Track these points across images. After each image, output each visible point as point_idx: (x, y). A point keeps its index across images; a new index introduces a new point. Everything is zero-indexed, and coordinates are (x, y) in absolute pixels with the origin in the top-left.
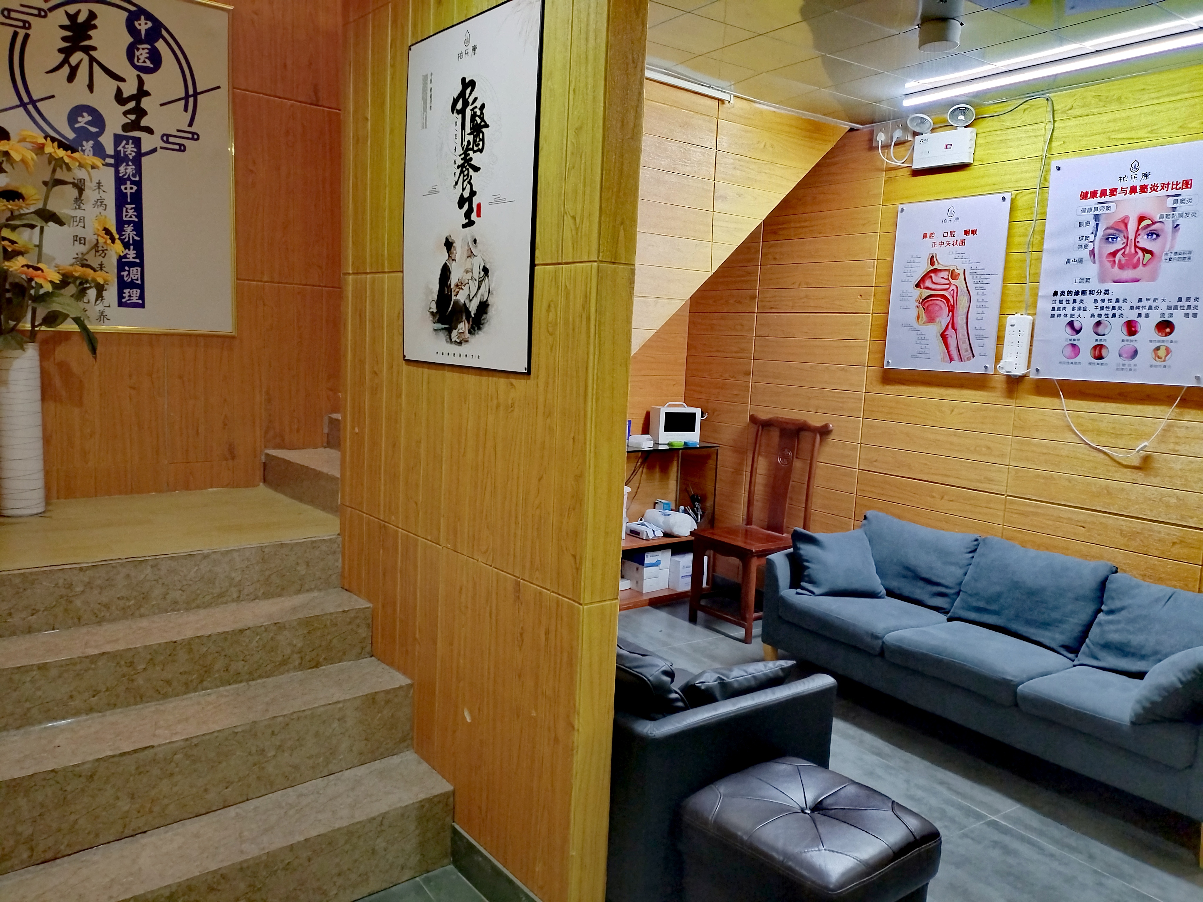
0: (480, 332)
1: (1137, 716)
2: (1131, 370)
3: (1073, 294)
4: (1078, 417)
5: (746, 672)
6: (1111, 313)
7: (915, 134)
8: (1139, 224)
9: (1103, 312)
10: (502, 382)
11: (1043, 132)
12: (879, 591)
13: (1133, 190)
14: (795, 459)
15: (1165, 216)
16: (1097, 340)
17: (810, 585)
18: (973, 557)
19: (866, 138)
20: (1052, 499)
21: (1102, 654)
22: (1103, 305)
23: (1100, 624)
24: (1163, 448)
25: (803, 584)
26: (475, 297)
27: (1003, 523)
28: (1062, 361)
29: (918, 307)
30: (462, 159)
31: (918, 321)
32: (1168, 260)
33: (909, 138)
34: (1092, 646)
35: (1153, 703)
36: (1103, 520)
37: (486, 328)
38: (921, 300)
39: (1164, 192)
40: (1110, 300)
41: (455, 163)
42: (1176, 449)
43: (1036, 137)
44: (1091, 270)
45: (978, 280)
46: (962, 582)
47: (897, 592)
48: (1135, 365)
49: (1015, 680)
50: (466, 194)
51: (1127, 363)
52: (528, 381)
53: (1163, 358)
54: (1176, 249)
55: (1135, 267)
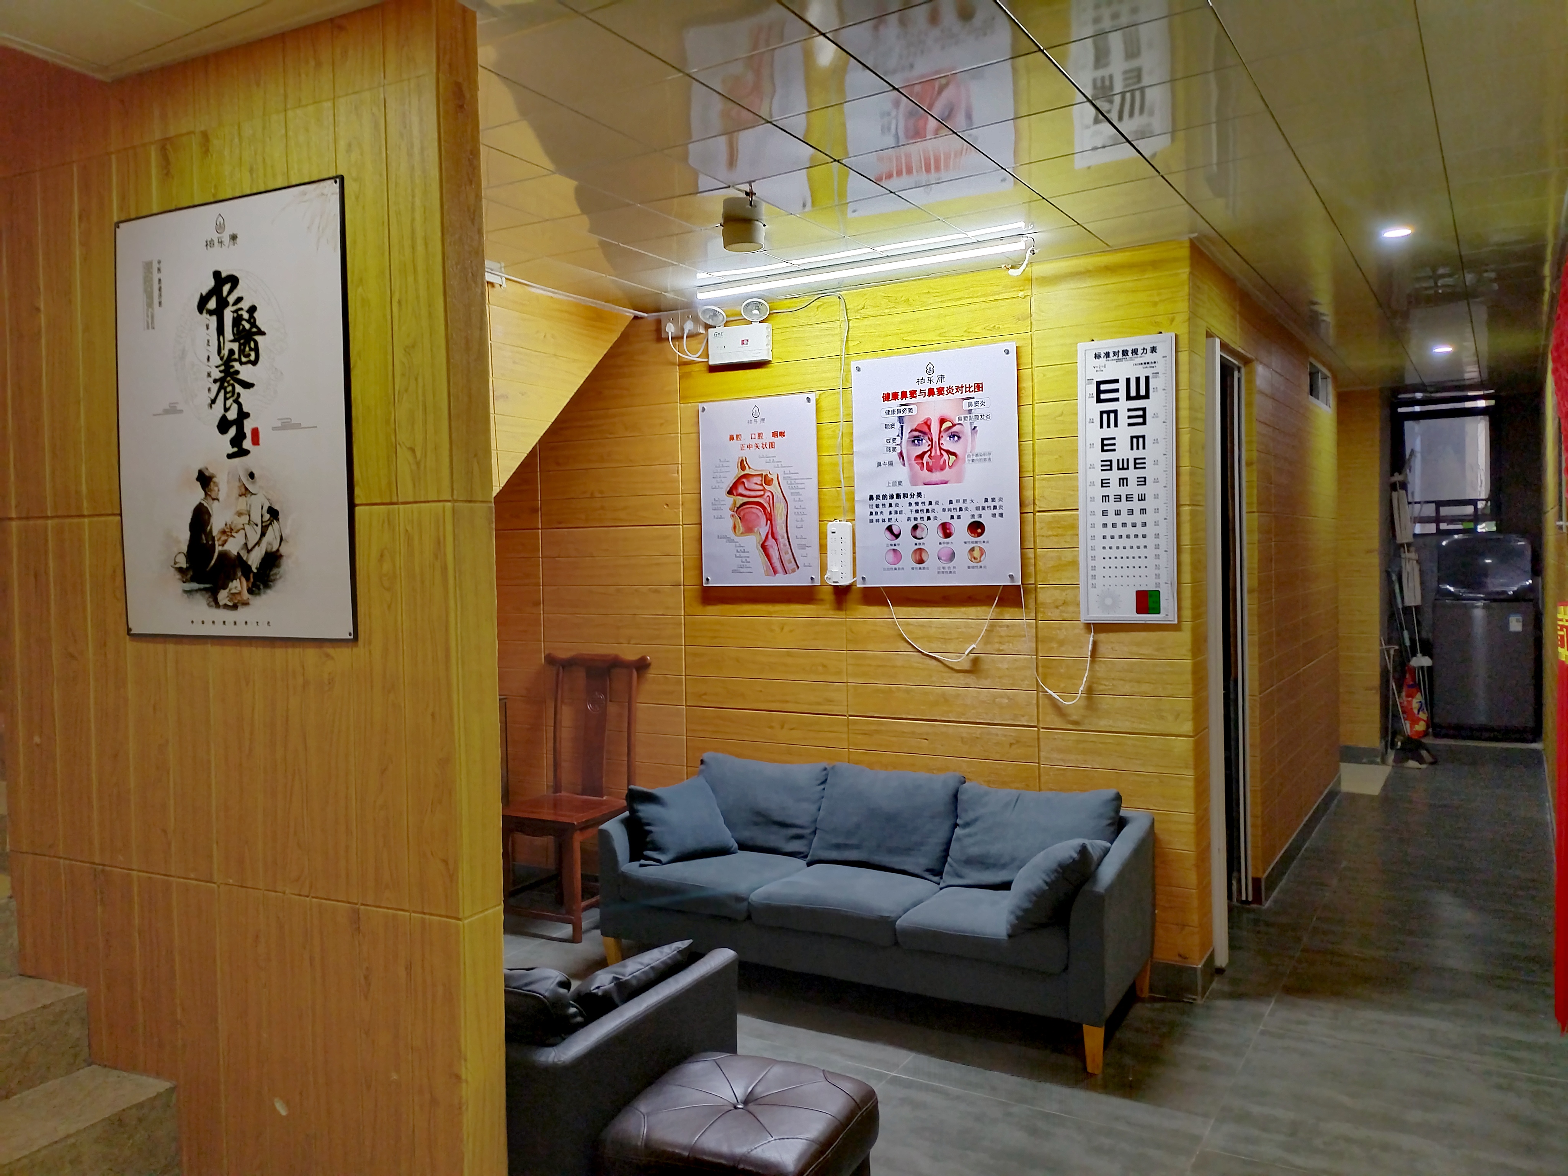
0: (269, 591)
1: (1014, 927)
2: (951, 572)
3: (888, 497)
4: (908, 624)
5: (642, 964)
6: (926, 515)
7: (707, 327)
8: (941, 426)
9: (918, 516)
10: (311, 654)
11: (838, 331)
12: (731, 845)
13: (931, 392)
14: (609, 703)
15: (963, 419)
16: (916, 544)
17: (655, 852)
18: (824, 789)
19: (653, 328)
20: (894, 714)
21: (965, 871)
22: (917, 508)
23: (959, 839)
24: (989, 648)
25: (645, 853)
26: (257, 547)
27: (849, 746)
28: (886, 567)
29: (733, 516)
30: (221, 372)
31: (735, 531)
32: (971, 462)
33: (702, 331)
34: (954, 864)
35: (1026, 911)
36: (944, 729)
37: (279, 585)
38: (736, 509)
39: (958, 395)
40: (923, 503)
41: (209, 375)
42: (1001, 648)
43: (833, 335)
44: (902, 472)
45: (793, 485)
46: (816, 819)
47: (751, 843)
48: (954, 567)
49: (892, 915)
50: (232, 415)
51: (947, 566)
52: (355, 649)
53: (979, 559)
54: (977, 451)
55: (942, 469)
